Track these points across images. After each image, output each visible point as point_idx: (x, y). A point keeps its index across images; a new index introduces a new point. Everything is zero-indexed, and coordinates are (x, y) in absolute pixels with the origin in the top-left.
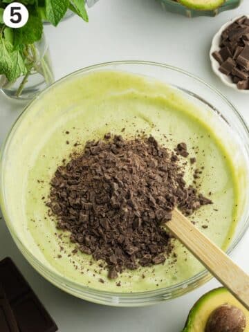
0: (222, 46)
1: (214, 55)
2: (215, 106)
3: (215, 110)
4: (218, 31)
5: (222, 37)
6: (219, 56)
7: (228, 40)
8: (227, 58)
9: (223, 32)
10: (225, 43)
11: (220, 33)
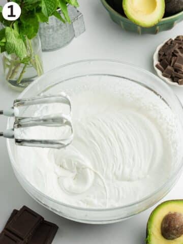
0: (160, 60)
1: (157, 66)
2: (158, 93)
3: (158, 95)
4: (155, 51)
5: (159, 55)
6: (161, 67)
7: (165, 55)
8: (167, 67)
9: (159, 51)
10: (163, 58)
11: (157, 52)
